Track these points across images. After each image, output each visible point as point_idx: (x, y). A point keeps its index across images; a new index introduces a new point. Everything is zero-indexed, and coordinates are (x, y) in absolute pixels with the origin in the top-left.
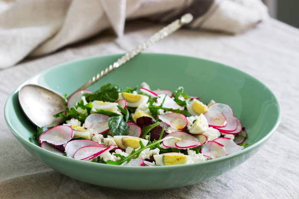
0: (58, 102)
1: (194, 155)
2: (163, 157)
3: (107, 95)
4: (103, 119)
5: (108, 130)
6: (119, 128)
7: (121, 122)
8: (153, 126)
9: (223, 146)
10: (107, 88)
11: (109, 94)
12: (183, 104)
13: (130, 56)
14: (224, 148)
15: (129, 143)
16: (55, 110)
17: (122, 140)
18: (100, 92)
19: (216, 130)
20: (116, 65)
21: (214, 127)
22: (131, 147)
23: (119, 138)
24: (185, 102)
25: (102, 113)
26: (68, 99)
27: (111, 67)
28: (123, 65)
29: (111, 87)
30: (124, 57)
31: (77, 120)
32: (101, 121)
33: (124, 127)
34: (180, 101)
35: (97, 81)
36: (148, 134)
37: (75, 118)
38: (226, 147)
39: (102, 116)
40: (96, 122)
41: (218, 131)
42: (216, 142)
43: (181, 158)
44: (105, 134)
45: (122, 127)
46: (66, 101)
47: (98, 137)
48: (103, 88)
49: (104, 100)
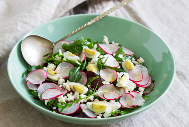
0: (49, 45)
1: (114, 103)
2: (92, 105)
3: (76, 49)
4: (69, 66)
5: (68, 77)
6: (75, 77)
7: (77, 72)
8: (94, 78)
9: (134, 97)
10: (77, 43)
11: (76, 48)
12: (120, 60)
13: (99, 18)
14: (134, 99)
15: (77, 89)
16: (46, 50)
17: (73, 86)
18: (72, 45)
19: (134, 84)
20: (89, 23)
21: (134, 82)
22: (78, 92)
23: (73, 84)
24: (122, 59)
25: (69, 62)
26: (55, 44)
27: (85, 25)
28: (93, 23)
29: (79, 43)
30: (95, 19)
31: (53, 65)
32: (67, 67)
33: (78, 76)
34: (119, 58)
35: (75, 33)
36: (90, 85)
37: (53, 63)
38: (135, 99)
39: (69, 64)
40: (64, 68)
41: (135, 85)
42: (130, 94)
43: (103, 107)
44: (66, 79)
45: (76, 76)
46: (54, 45)
47: (61, 81)
48: (75, 42)
49: (74, 52)
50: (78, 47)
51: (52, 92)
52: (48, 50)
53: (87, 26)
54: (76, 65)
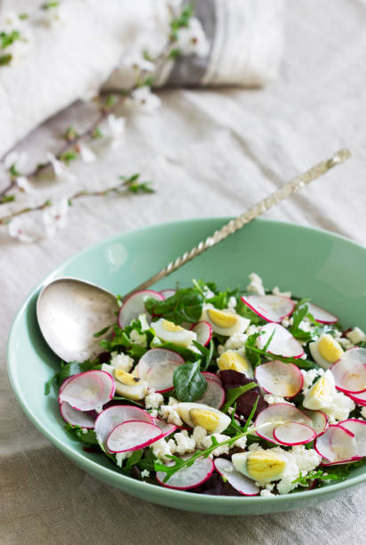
0: (106, 305)
1: (301, 453)
2: (248, 460)
3: (183, 311)
4: (170, 360)
5: (172, 388)
6: (189, 387)
7: (195, 374)
8: (243, 389)
9: (353, 435)
10: (185, 297)
11: (184, 309)
12: (304, 338)
13: (235, 225)
14: (354, 439)
15: (199, 420)
16: (100, 319)
17: (190, 413)
18: (173, 301)
19: (349, 399)
20: (210, 242)
21: (347, 393)
22: (203, 427)
23: (187, 407)
24: (308, 333)
25: (169, 347)
26: (124, 300)
27: (201, 246)
28: (222, 240)
29: (192, 295)
30: (225, 228)
31: (127, 357)
32: (166, 362)
33: (199, 384)
34: (301, 331)
35: (174, 270)
36: (232, 406)
37: (126, 354)
38: (357, 440)
39: (168, 354)
40: (157, 365)
41: (353, 402)
42: (343, 428)
43: (275, 465)
44: (167, 394)
45: (194, 385)
46: (120, 303)
47: (154, 399)
48: (180, 294)
49: (178, 321)
50: (189, 307)
51: (134, 431)
52: (104, 316)
53: (206, 249)
54: (188, 357)
